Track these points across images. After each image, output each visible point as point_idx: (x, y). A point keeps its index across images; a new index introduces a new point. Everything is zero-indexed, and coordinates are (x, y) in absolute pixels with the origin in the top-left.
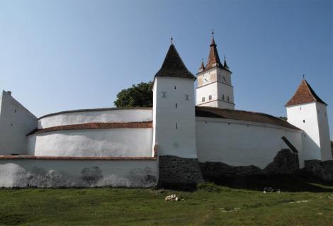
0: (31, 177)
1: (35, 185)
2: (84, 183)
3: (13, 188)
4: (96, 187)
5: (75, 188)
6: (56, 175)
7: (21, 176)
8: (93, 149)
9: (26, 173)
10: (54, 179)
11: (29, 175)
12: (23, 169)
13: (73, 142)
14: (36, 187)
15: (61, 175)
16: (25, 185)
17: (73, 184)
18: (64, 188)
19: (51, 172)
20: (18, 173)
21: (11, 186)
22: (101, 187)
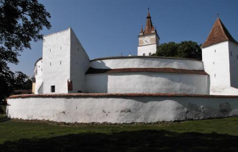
0: (188, 112)
1: (191, 118)
2: (221, 115)
3: (175, 121)
4: (229, 117)
5: (216, 118)
6: (205, 109)
7: (180, 111)
8: (173, 88)
9: (183, 108)
10: (204, 113)
11: (186, 110)
12: (180, 105)
13: (156, 83)
14: (192, 119)
15: (208, 109)
16: (184, 118)
17: (215, 116)
18: (210, 118)
19: (202, 107)
20: (178, 109)
21: (173, 120)
22: (231, 117)
